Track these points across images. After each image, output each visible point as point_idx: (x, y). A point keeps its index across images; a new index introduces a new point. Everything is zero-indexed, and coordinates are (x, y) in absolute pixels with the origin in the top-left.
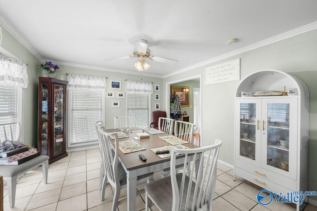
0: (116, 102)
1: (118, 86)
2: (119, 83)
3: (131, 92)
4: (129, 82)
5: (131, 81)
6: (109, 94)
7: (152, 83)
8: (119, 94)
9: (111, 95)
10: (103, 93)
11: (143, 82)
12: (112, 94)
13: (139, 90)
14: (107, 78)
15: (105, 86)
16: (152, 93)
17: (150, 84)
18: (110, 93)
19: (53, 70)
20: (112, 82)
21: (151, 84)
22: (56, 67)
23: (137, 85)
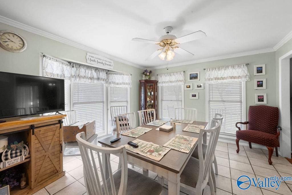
0: (194, 94)
1: (196, 78)
2: (197, 74)
3: (211, 81)
4: (208, 70)
5: (211, 69)
6: (187, 86)
7: (247, 65)
8: (198, 85)
10: (182, 86)
11: (230, 67)
12: (190, 86)
13: (223, 78)
14: (184, 72)
15: (183, 79)
16: (248, 78)
17: (242, 67)
19: (148, 74)
20: (190, 74)
21: (245, 66)
22: (150, 72)
23: (219, 72)
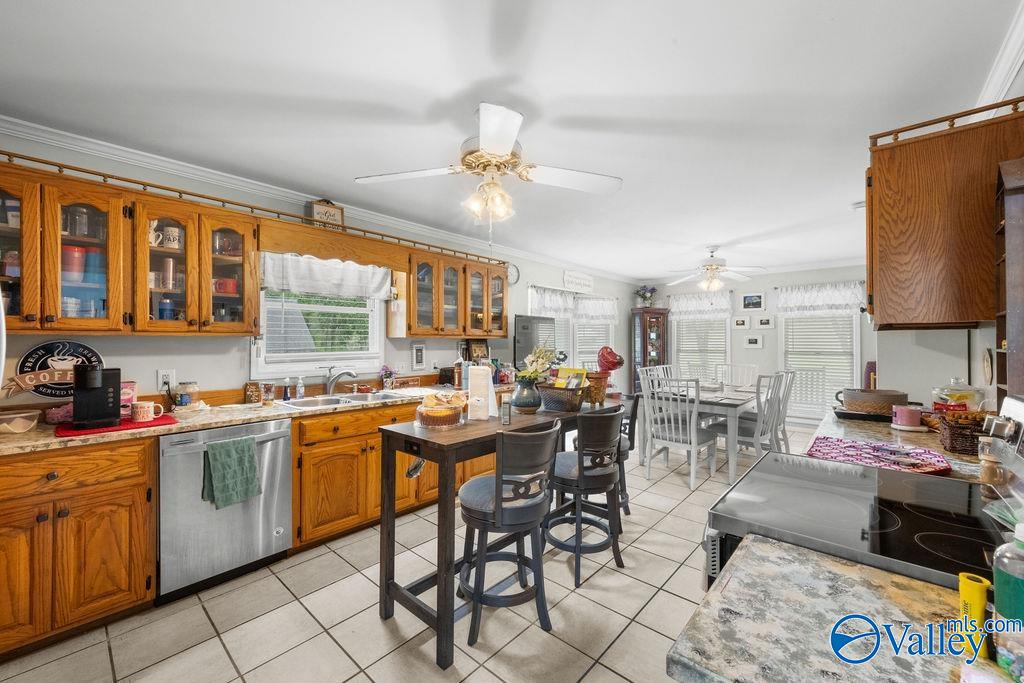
0: (753, 337)
1: (758, 305)
2: (760, 297)
3: (789, 313)
4: (784, 291)
5: (789, 289)
6: (737, 321)
8: (761, 321)
9: (743, 324)
10: (728, 320)
12: (744, 321)
13: (814, 308)
14: (732, 292)
15: (729, 307)
17: (853, 286)
18: (740, 319)
19: (648, 295)
20: (745, 298)
21: (858, 285)
22: (653, 290)
